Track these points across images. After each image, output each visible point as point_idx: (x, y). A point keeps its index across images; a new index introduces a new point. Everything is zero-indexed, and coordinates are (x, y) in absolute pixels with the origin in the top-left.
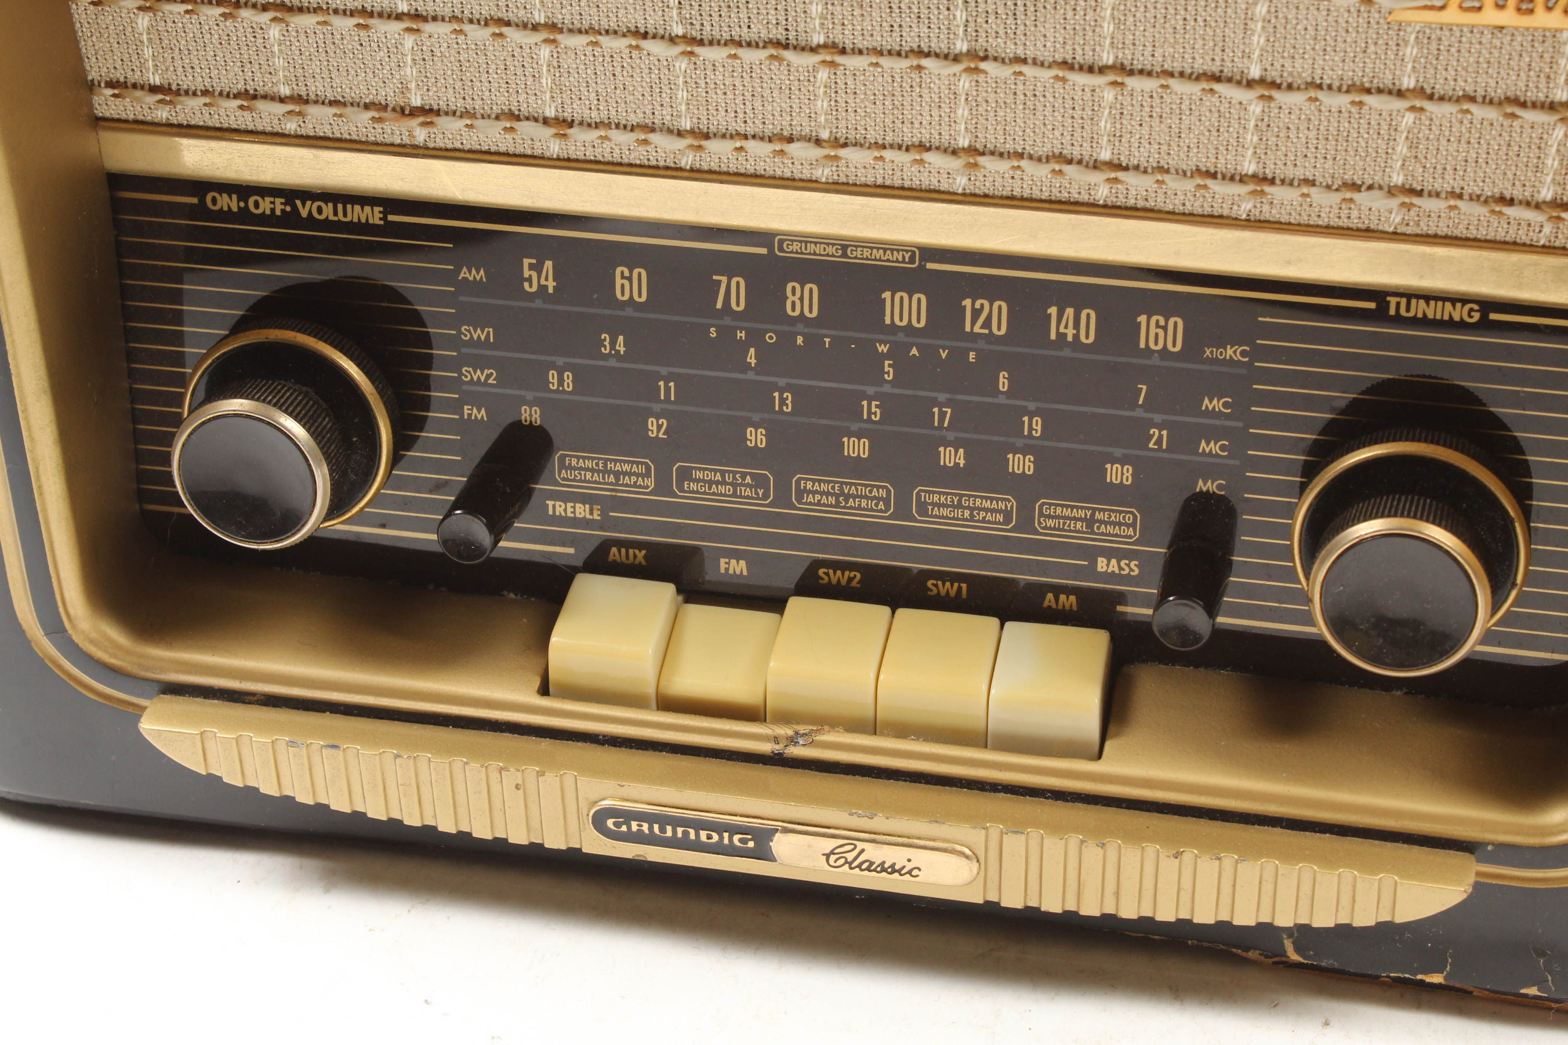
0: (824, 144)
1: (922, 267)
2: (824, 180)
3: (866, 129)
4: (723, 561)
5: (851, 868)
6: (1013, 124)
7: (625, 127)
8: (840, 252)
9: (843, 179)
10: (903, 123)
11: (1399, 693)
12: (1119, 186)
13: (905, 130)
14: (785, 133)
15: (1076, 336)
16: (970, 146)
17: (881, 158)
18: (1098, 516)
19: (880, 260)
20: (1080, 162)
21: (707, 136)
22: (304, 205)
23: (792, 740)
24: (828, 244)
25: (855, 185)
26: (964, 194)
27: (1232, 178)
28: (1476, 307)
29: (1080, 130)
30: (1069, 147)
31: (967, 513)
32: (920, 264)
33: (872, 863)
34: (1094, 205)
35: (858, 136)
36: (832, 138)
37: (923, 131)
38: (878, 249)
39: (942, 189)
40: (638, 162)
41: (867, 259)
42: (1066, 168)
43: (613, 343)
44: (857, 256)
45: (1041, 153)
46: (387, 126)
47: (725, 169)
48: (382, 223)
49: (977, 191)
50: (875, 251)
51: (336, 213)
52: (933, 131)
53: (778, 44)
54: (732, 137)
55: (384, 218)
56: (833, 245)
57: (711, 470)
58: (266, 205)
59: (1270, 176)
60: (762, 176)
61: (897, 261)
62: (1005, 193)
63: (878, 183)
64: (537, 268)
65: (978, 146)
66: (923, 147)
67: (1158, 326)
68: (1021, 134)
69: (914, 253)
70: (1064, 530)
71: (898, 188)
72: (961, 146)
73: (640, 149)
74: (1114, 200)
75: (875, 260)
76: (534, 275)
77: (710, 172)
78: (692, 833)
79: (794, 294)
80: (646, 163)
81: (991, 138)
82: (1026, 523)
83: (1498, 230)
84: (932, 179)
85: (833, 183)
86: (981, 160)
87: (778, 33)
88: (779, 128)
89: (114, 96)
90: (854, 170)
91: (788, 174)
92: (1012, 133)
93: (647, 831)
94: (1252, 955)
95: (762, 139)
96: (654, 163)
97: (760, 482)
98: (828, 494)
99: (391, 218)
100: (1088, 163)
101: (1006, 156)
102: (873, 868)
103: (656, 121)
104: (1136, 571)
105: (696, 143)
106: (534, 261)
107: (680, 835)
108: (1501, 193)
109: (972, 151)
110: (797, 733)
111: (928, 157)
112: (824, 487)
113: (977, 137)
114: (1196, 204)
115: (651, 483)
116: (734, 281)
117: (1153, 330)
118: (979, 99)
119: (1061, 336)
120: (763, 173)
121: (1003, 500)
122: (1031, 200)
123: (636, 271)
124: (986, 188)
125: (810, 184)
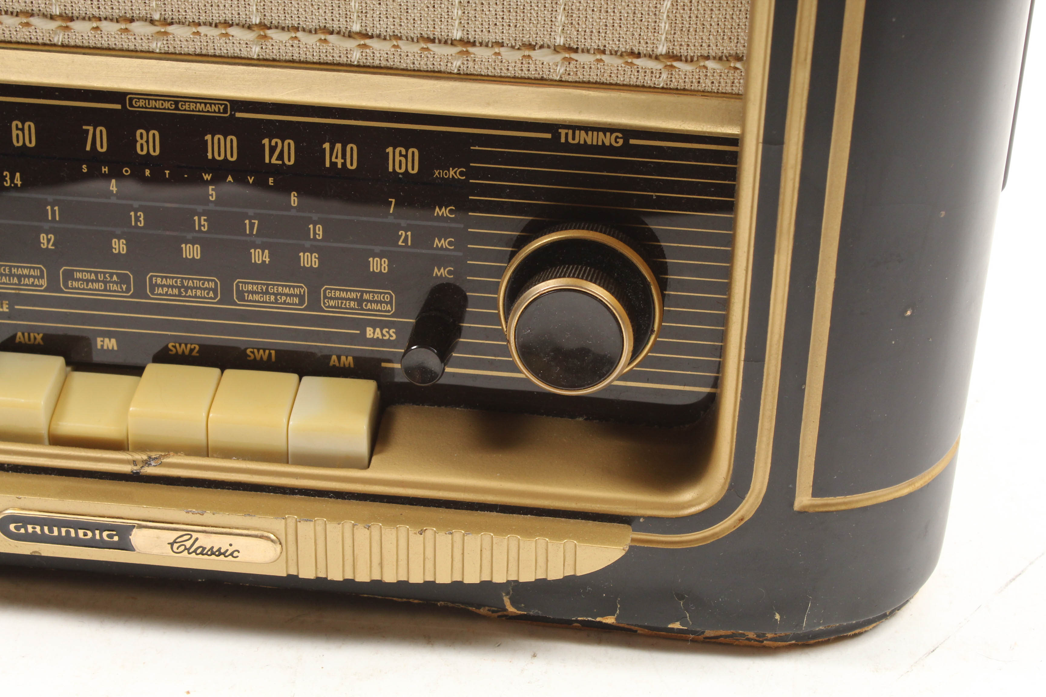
0: (156, 23)
1: (232, 116)
2: (158, 51)
3: (186, 11)
4: (99, 340)
5: (189, 553)
6: (290, 5)
7: (12, 13)
8: (174, 106)
9: (172, 50)
10: (212, 6)
11: (581, 419)
12: (368, 51)
13: (214, 11)
14: (128, 15)
15: (344, 164)
16: (260, 23)
17: (198, 33)
18: (366, 296)
19: (203, 111)
20: (339, 33)
21: (72, 19)
23: (147, 463)
24: (164, 101)
25: (181, 54)
26: (258, 59)
27: (446, 42)
28: (620, 135)
29: (337, 9)
30: (331, 22)
31: (273, 298)
32: (231, 113)
33: (204, 549)
34: (351, 65)
35: (180, 17)
36: (162, 19)
37: (227, 12)
38: (201, 103)
39: (243, 56)
40: (23, 40)
41: (193, 111)
42: (330, 38)
43: (12, 178)
44: (186, 109)
45: (311, 27)
47: (87, 44)
49: (268, 57)
50: (198, 104)
52: (233, 12)
54: (90, 19)
56: (168, 101)
57: (87, 272)
59: (472, 40)
60: (113, 49)
61: (215, 112)
62: (287, 58)
63: (197, 53)
65: (266, 22)
66: (227, 24)
67: (401, 155)
68: (296, 12)
69: (226, 105)
70: (341, 308)
71: (211, 56)
72: (254, 23)
73: (24, 30)
74: (365, 61)
75: (199, 111)
77: (76, 47)
78: (72, 531)
79: (142, 138)
80: (29, 41)
81: (275, 17)
82: (315, 304)
83: (631, 78)
84: (236, 49)
85: (165, 53)
86: (269, 32)
88: (123, 12)
90: (179, 43)
91: (132, 47)
92: (289, 12)
93: (39, 532)
94: (483, 611)
95: (112, 20)
96: (34, 41)
97: (123, 279)
98: (172, 287)
100: (344, 33)
101: (286, 29)
102: (205, 552)
103: (34, 8)
104: (394, 337)
105: (64, 25)
107: (63, 534)
108: (632, 49)
109: (263, 26)
110: (150, 458)
111: (232, 31)
112: (170, 282)
113: (265, 15)
114: (422, 63)
115: (44, 282)
116: (98, 129)
117: (398, 158)
119: (334, 164)
120: (114, 46)
121: (297, 287)
122: (307, 62)
123: (27, 124)
124: (274, 54)
125: (148, 54)
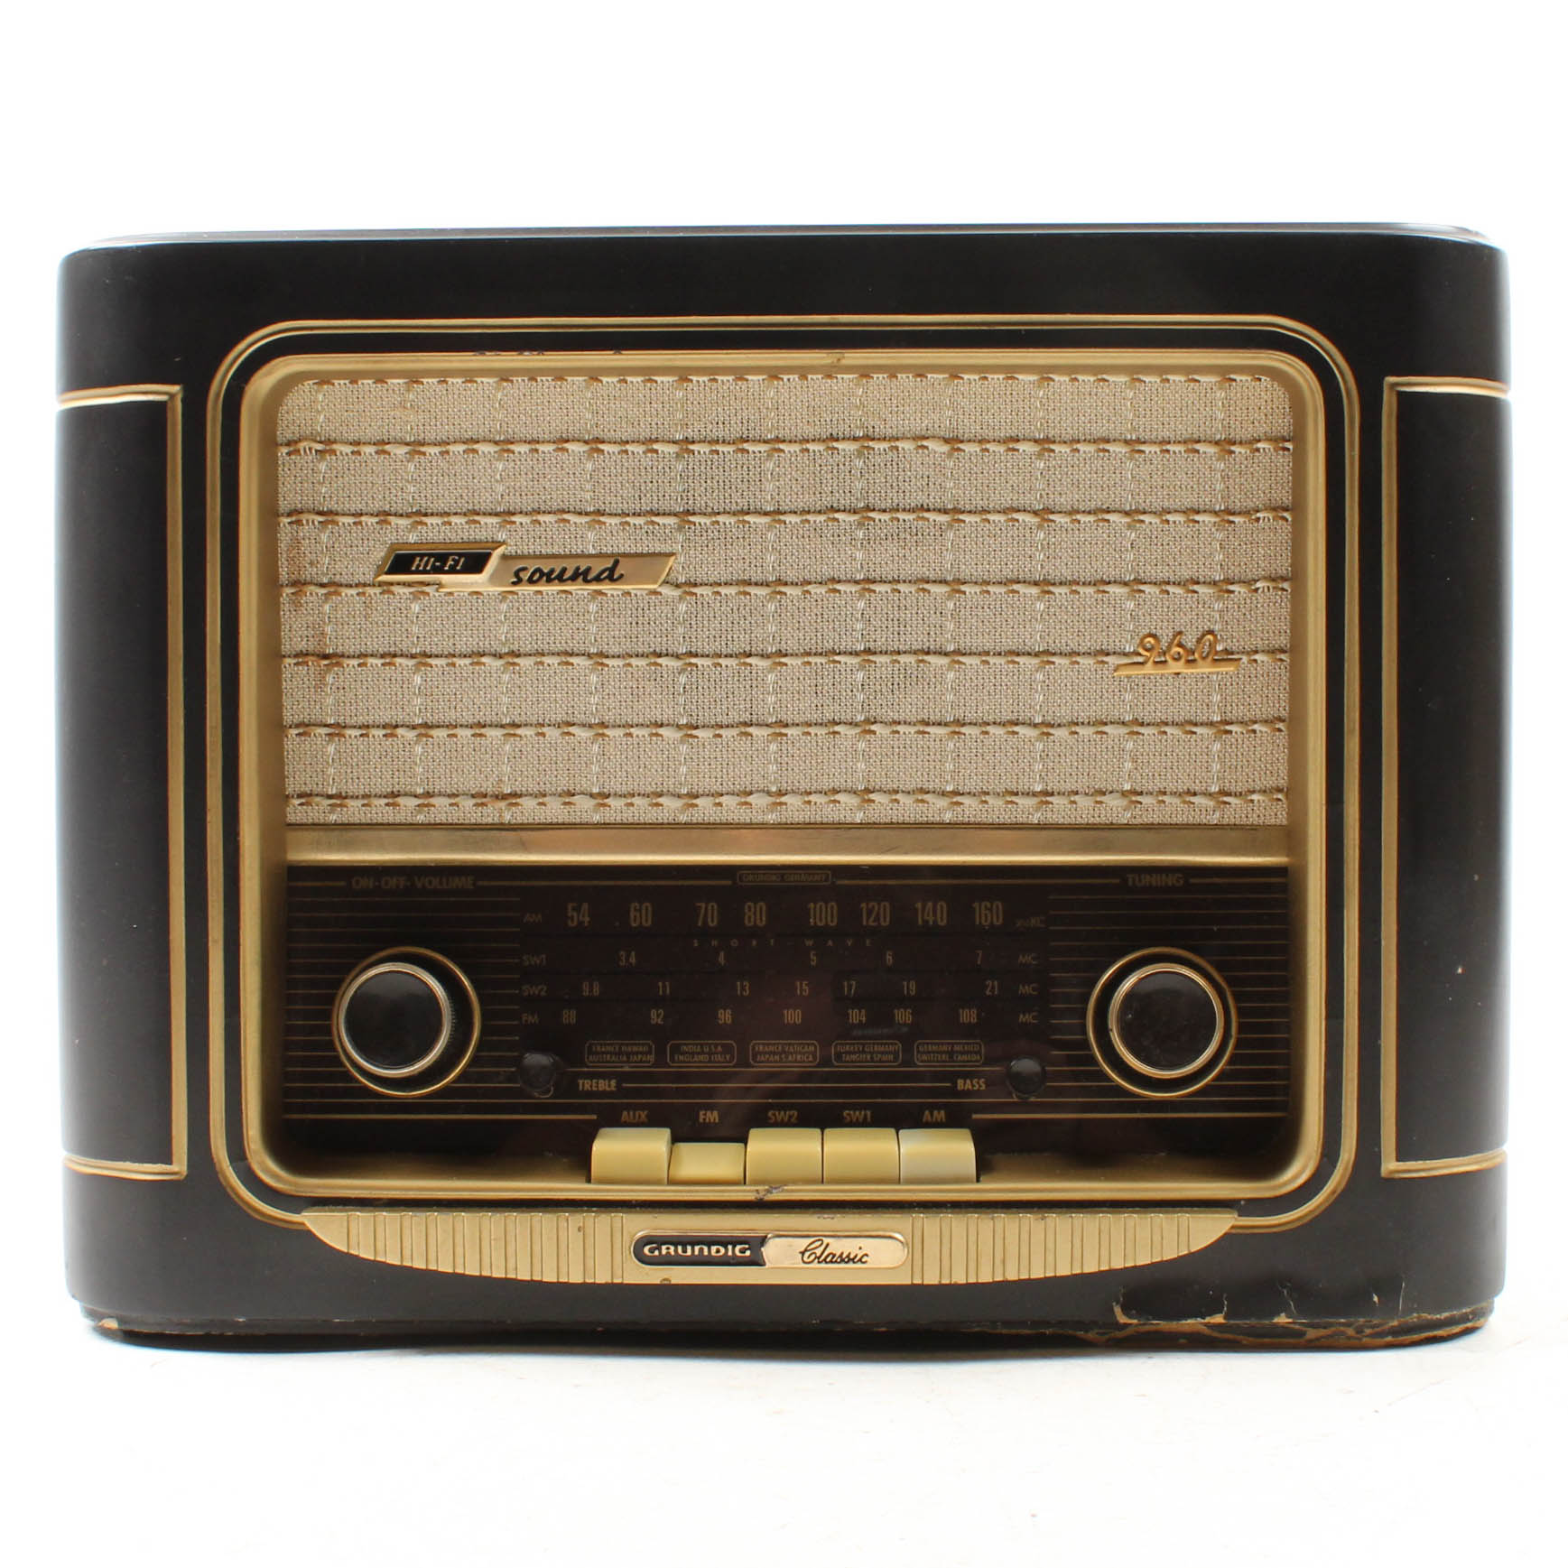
0: (773, 794)
1: (833, 883)
2: (771, 822)
3: (799, 781)
4: (701, 1113)
5: (819, 1262)
6: (892, 769)
7: (643, 794)
8: (780, 879)
9: (784, 821)
10: (823, 774)
12: (959, 809)
13: (824, 779)
14: (747, 789)
15: (935, 922)
16: (865, 788)
17: (809, 802)
18: (957, 1048)
19: (806, 882)
20: (934, 793)
21: (696, 796)
22: (419, 879)
23: (768, 1191)
24: (771, 874)
25: (791, 824)
26: (861, 825)
27: (1028, 794)
28: (1180, 876)
29: (933, 770)
30: (927, 782)
31: (869, 1057)
32: (833, 879)
33: (834, 1255)
34: (943, 824)
35: (794, 787)
36: (778, 790)
37: (836, 779)
39: (847, 822)
41: (797, 882)
42: (926, 798)
43: (628, 957)
44: (790, 882)
45: (909, 788)
46: (485, 810)
47: (707, 821)
48: (472, 887)
49: (869, 821)
51: (441, 883)
52: (841, 779)
53: (745, 724)
54: (713, 795)
55: (474, 884)
56: (775, 874)
57: (693, 1044)
58: (393, 882)
59: (1051, 791)
60: (731, 825)
61: (817, 881)
62: (887, 821)
63: (806, 823)
64: (577, 909)
65: (870, 787)
66: (836, 791)
67: (986, 908)
68: (896, 775)
69: (827, 875)
70: (934, 1061)
72: (859, 788)
74: (956, 819)
75: (803, 882)
76: (575, 914)
78: (706, 1249)
79: (750, 910)
81: (878, 780)
82: (908, 1062)
83: (1189, 818)
84: (841, 816)
86: (872, 797)
87: (746, 717)
88: (743, 786)
89: (301, 804)
90: (790, 814)
92: (891, 775)
93: (673, 1253)
95: (732, 794)
96: (661, 821)
97: (728, 1049)
98: (774, 1053)
99: (480, 883)
100: (939, 793)
101: (887, 792)
102: (834, 1260)
103: (664, 788)
104: (983, 1087)
105: (689, 803)
106: (575, 905)
107: (697, 1252)
108: (1188, 789)
110: (771, 1187)
111: (839, 798)
112: (772, 1048)
113: (869, 780)
114: (1006, 817)
115: (651, 1058)
116: (710, 905)
117: (983, 912)
118: (871, 753)
119: (926, 922)
120: (732, 822)
121: (892, 1044)
122: (904, 825)
123: (644, 905)
124: (875, 819)
125: (762, 826)
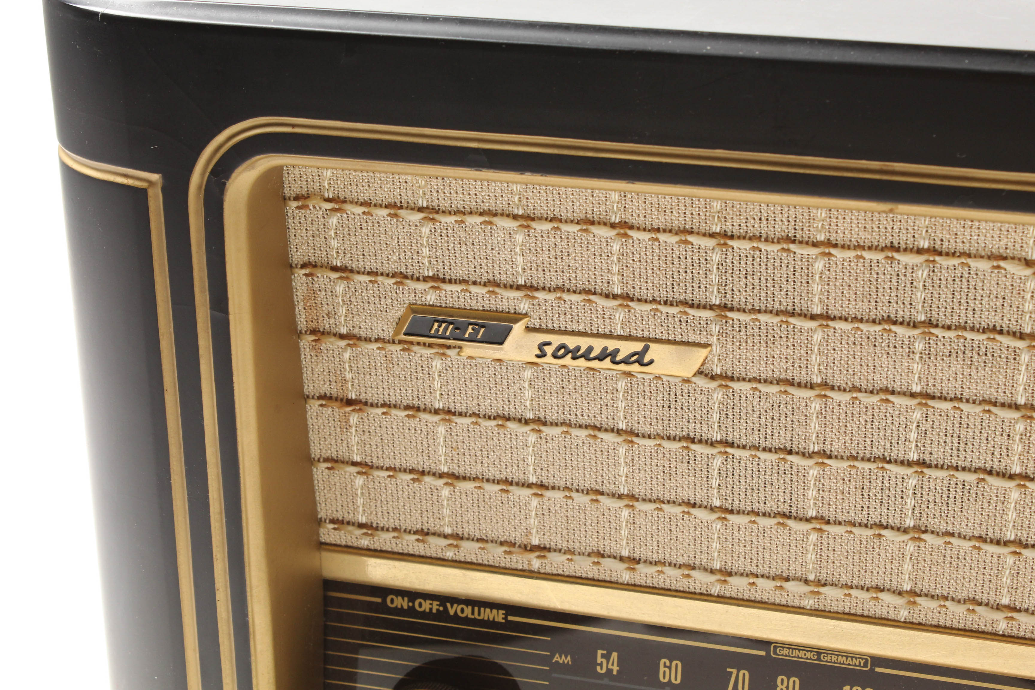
0: (811, 583)
1: (872, 670)
2: (808, 607)
3: (840, 575)
6: (942, 576)
7: (675, 565)
8: (816, 657)
9: (822, 607)
10: (866, 572)
12: (1014, 623)
13: (867, 576)
14: (784, 575)
16: (911, 590)
17: (849, 595)
19: (843, 664)
20: (987, 605)
21: (730, 574)
22: (452, 607)
24: (808, 651)
25: (830, 612)
26: (905, 622)
29: (988, 583)
30: (980, 594)
32: (871, 668)
34: (996, 634)
35: (834, 579)
36: (816, 580)
37: (879, 578)
38: (842, 656)
39: (890, 617)
40: (682, 589)
41: (834, 662)
42: (977, 608)
44: (827, 660)
45: (960, 597)
46: (514, 557)
47: (741, 597)
48: (503, 621)
49: (914, 621)
50: (840, 657)
51: (473, 613)
52: (886, 578)
53: (784, 515)
54: (747, 575)
55: (505, 618)
56: (811, 651)
58: (426, 606)
60: (766, 603)
61: (855, 665)
62: (933, 623)
63: (846, 611)
64: (607, 657)
65: (917, 590)
66: (879, 589)
68: (947, 583)
69: (867, 660)
71: (859, 616)
72: (905, 589)
73: (684, 580)
74: (1010, 631)
75: (840, 663)
76: (604, 661)
77: (731, 598)
79: (782, 684)
80: (687, 590)
81: (926, 585)
84: (884, 611)
85: (815, 610)
86: (918, 599)
87: (785, 508)
88: (780, 571)
89: (334, 529)
90: (829, 602)
91: (784, 602)
92: (941, 582)
95: (768, 578)
96: (693, 590)
99: (510, 618)
100: (992, 605)
101: (936, 597)
103: (696, 562)
105: (723, 578)
106: (605, 652)
109: (913, 593)
111: (881, 595)
113: (916, 584)
116: (741, 672)
118: (919, 559)
120: (767, 600)
122: (952, 628)
123: (674, 663)
124: (921, 618)
125: (799, 610)
